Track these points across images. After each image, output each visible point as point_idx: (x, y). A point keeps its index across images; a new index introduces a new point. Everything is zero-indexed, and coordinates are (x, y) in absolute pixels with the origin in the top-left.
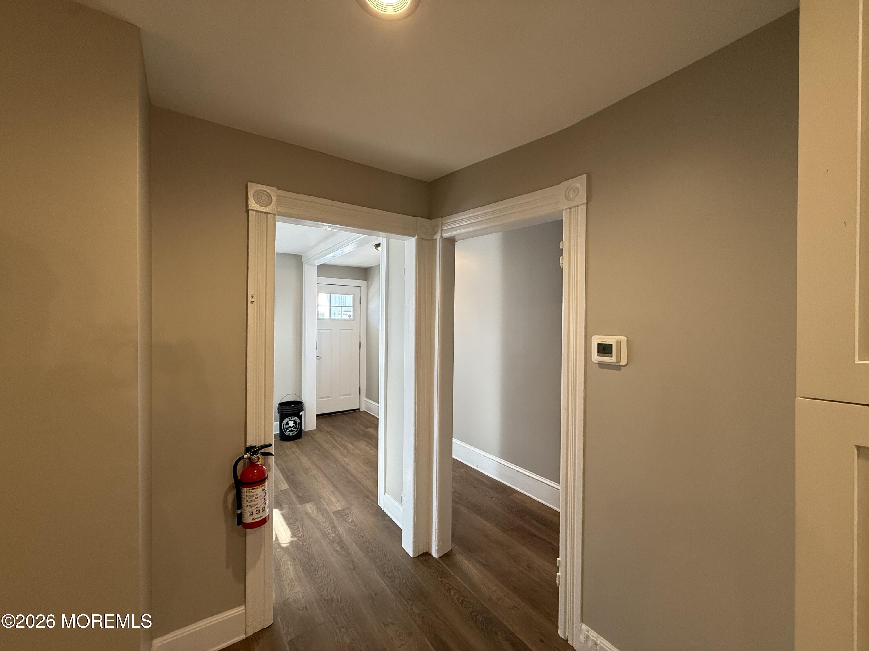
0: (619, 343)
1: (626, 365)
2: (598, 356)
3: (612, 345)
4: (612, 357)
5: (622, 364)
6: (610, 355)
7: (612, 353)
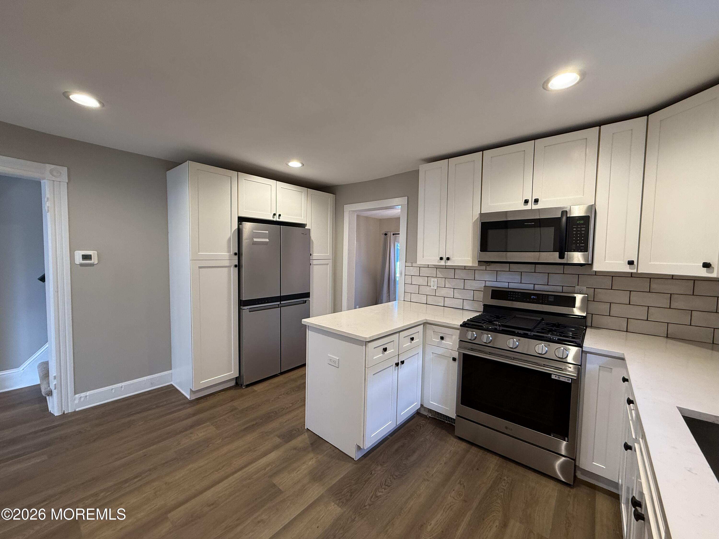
0: (94, 253)
1: (97, 264)
2: (82, 260)
3: (91, 255)
4: (91, 260)
5: (95, 263)
6: (90, 260)
7: (91, 258)
